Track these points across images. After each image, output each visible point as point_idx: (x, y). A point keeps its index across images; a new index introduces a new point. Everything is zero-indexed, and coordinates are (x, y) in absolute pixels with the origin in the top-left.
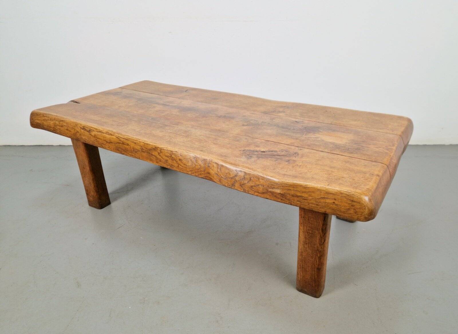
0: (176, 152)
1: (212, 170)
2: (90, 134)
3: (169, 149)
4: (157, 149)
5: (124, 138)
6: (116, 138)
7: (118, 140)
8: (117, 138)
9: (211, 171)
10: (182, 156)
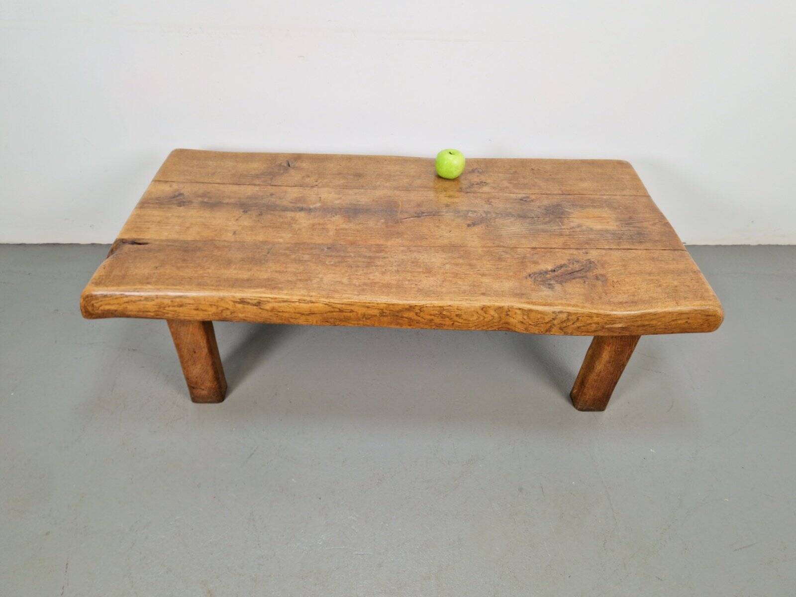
0: (450, 306)
1: (514, 318)
2: (261, 309)
3: (436, 305)
4: (414, 308)
5: (342, 304)
6: (324, 305)
7: (330, 307)
8: (327, 306)
9: (512, 320)
10: (461, 310)
